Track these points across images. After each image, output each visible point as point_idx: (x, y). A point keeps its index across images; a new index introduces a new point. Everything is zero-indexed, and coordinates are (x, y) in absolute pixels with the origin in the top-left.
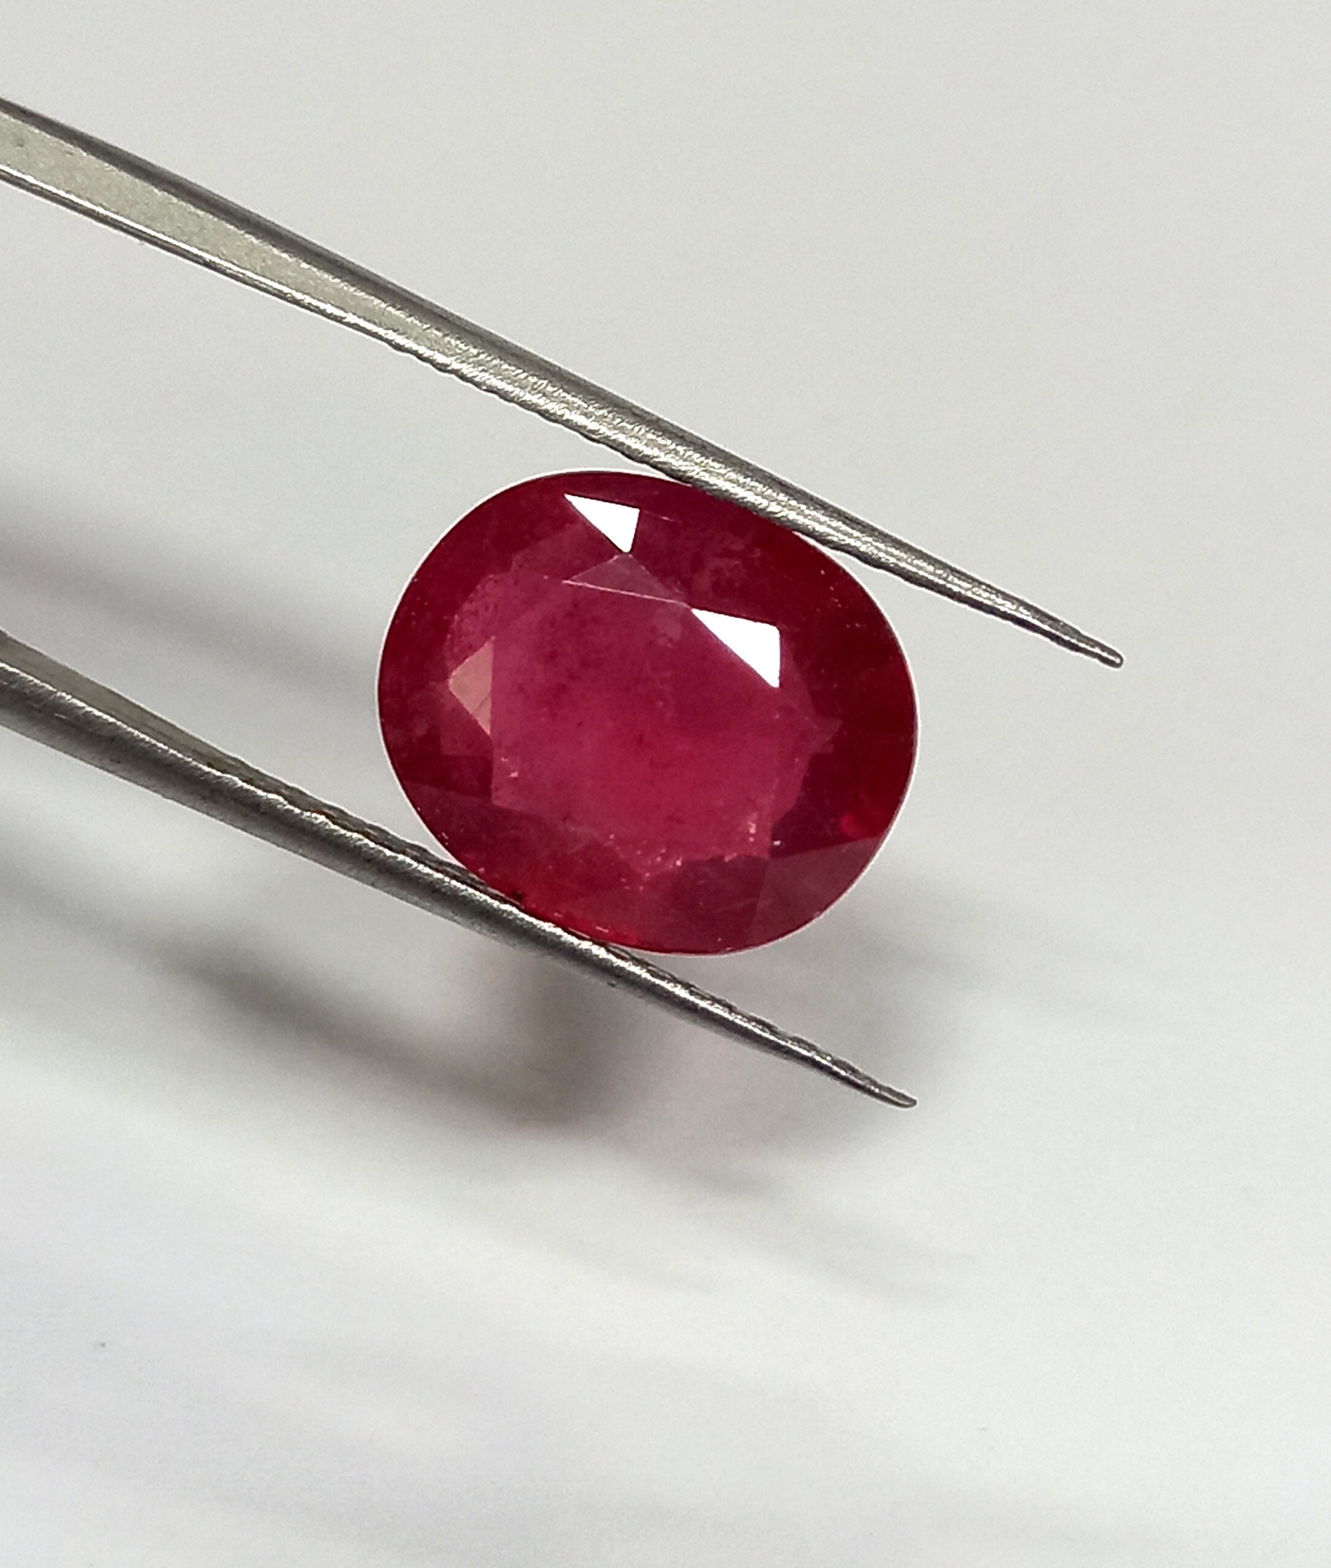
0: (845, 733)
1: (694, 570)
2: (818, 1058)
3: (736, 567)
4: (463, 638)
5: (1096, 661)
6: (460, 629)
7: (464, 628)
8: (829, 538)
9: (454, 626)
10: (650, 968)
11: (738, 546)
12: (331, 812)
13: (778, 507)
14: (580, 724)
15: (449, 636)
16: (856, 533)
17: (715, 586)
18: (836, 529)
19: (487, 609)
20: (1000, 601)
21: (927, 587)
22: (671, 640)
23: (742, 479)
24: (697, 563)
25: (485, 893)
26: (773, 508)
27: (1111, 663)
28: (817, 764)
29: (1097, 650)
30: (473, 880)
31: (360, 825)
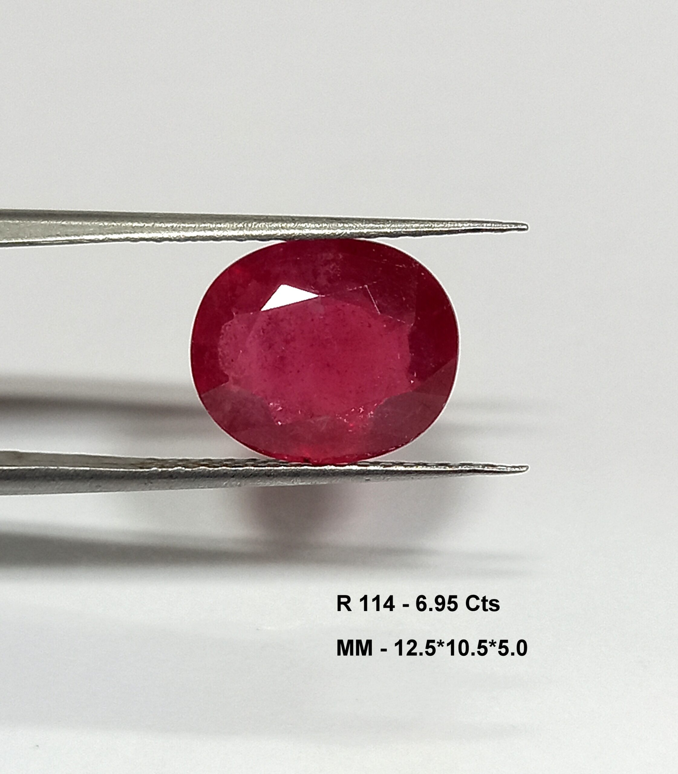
0: (419, 318)
1: (316, 278)
2: (476, 468)
3: (334, 267)
4: (227, 357)
5: (516, 232)
6: (224, 354)
7: (225, 352)
8: (371, 233)
9: (220, 353)
10: (381, 464)
11: (331, 256)
12: (205, 463)
13: (339, 230)
14: (298, 372)
15: (220, 360)
16: (381, 226)
17: (330, 281)
18: (372, 228)
19: (231, 339)
20: (460, 225)
21: (424, 235)
22: (321, 315)
23: (317, 226)
24: (316, 274)
25: (291, 466)
26: (339, 231)
27: (524, 229)
28: (413, 337)
29: (513, 227)
30: (283, 463)
31: (221, 462)
